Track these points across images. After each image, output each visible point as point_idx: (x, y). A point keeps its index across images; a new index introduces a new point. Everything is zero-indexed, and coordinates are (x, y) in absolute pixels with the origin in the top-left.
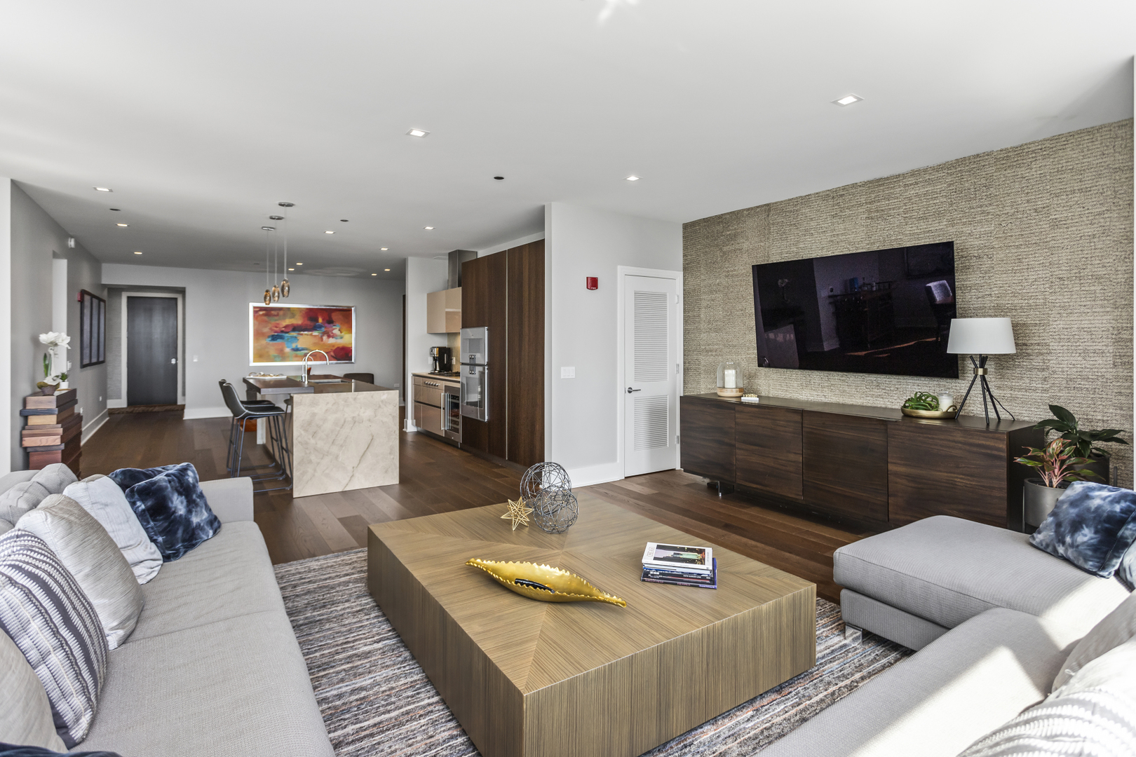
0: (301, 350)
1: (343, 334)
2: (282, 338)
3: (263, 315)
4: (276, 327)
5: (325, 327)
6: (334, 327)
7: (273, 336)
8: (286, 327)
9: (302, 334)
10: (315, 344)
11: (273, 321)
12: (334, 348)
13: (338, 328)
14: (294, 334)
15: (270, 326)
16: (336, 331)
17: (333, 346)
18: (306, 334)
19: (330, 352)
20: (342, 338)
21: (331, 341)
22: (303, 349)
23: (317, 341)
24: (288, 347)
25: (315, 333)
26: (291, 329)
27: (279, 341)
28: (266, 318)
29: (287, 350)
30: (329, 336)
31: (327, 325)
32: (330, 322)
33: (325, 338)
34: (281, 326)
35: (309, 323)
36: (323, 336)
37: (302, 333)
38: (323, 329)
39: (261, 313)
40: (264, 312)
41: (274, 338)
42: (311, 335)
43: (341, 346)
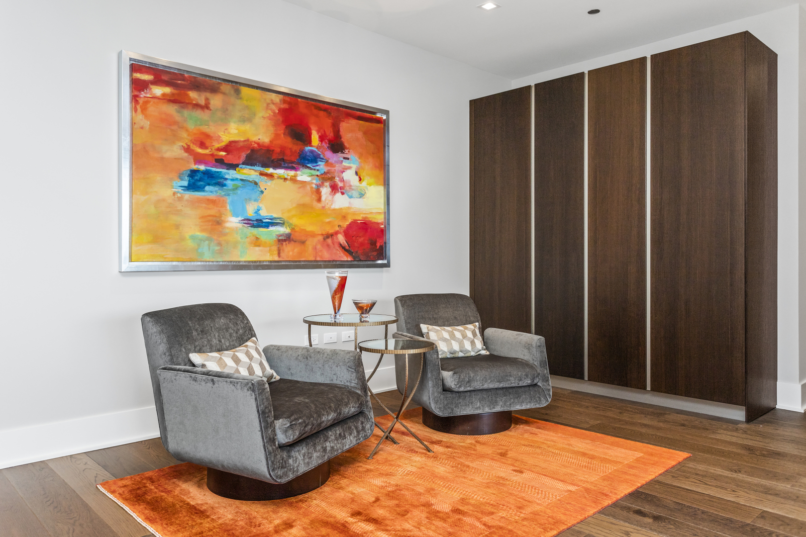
0: (267, 225)
1: (364, 183)
2: (217, 181)
3: (165, 98)
4: (202, 145)
5: (327, 163)
6: (346, 163)
7: (193, 173)
8: (229, 148)
9: (271, 176)
10: (303, 208)
11: (193, 121)
12: (345, 224)
13: (354, 167)
14: (250, 173)
15: (185, 138)
16: (349, 176)
17: (344, 218)
18: (279, 178)
19: (337, 233)
20: (362, 195)
21: (340, 202)
22: (272, 223)
23: (307, 200)
24: (236, 215)
25: (304, 175)
26: (243, 156)
27: (211, 192)
28: (171, 109)
29: (233, 222)
30: (334, 188)
31: (329, 154)
32: (337, 146)
33: (326, 191)
34: (217, 145)
35: (287, 142)
36: (322, 185)
37: (270, 170)
38: (322, 167)
39: (158, 91)
40: (167, 90)
41: (196, 181)
42: (293, 180)
43: (359, 218)
